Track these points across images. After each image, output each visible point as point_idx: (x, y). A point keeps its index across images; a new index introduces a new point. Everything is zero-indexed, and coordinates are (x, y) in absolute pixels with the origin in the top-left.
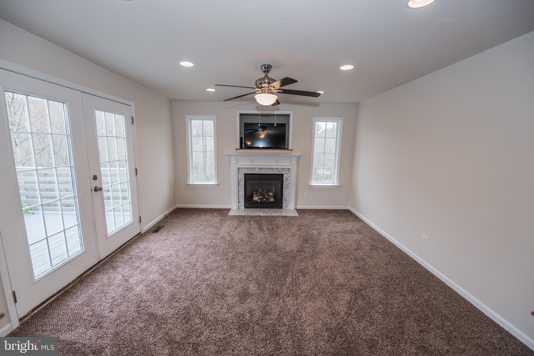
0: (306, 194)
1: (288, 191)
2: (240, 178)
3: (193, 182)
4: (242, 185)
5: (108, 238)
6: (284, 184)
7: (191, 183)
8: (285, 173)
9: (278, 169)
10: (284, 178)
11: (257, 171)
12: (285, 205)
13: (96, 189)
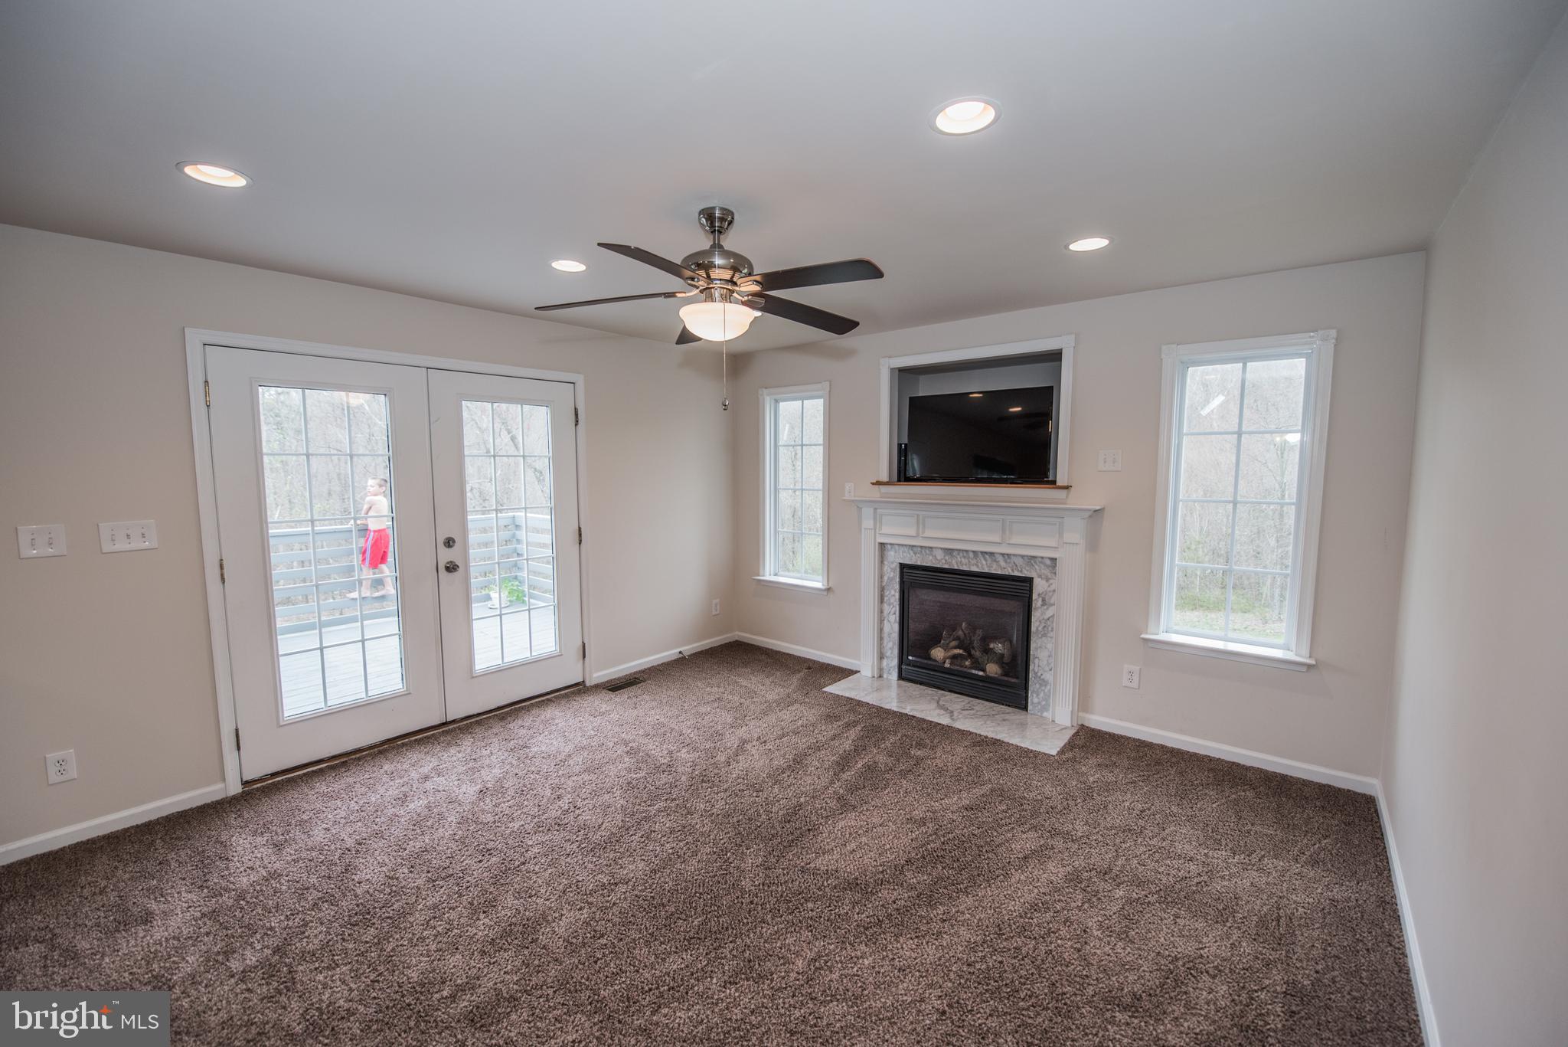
0: (1131, 673)
1: (1050, 646)
2: (886, 578)
3: (776, 575)
4: (892, 601)
5: (473, 677)
6: (1036, 616)
7: (767, 578)
8: (1040, 576)
9: (1014, 559)
10: (1035, 596)
11: (939, 558)
12: (1036, 700)
13: (451, 568)
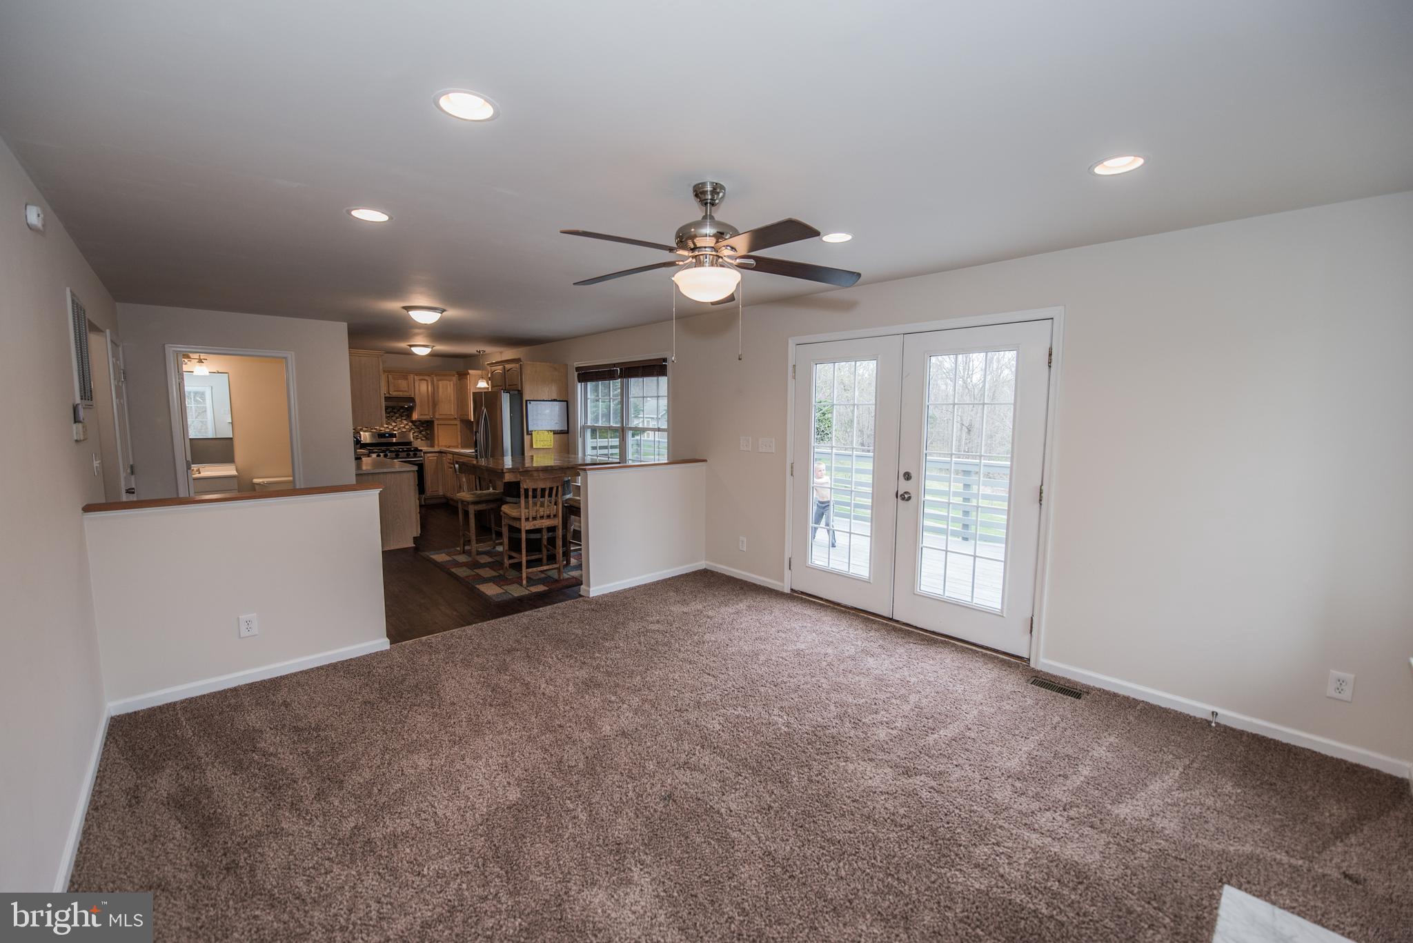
13: (906, 497)
